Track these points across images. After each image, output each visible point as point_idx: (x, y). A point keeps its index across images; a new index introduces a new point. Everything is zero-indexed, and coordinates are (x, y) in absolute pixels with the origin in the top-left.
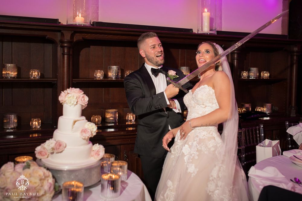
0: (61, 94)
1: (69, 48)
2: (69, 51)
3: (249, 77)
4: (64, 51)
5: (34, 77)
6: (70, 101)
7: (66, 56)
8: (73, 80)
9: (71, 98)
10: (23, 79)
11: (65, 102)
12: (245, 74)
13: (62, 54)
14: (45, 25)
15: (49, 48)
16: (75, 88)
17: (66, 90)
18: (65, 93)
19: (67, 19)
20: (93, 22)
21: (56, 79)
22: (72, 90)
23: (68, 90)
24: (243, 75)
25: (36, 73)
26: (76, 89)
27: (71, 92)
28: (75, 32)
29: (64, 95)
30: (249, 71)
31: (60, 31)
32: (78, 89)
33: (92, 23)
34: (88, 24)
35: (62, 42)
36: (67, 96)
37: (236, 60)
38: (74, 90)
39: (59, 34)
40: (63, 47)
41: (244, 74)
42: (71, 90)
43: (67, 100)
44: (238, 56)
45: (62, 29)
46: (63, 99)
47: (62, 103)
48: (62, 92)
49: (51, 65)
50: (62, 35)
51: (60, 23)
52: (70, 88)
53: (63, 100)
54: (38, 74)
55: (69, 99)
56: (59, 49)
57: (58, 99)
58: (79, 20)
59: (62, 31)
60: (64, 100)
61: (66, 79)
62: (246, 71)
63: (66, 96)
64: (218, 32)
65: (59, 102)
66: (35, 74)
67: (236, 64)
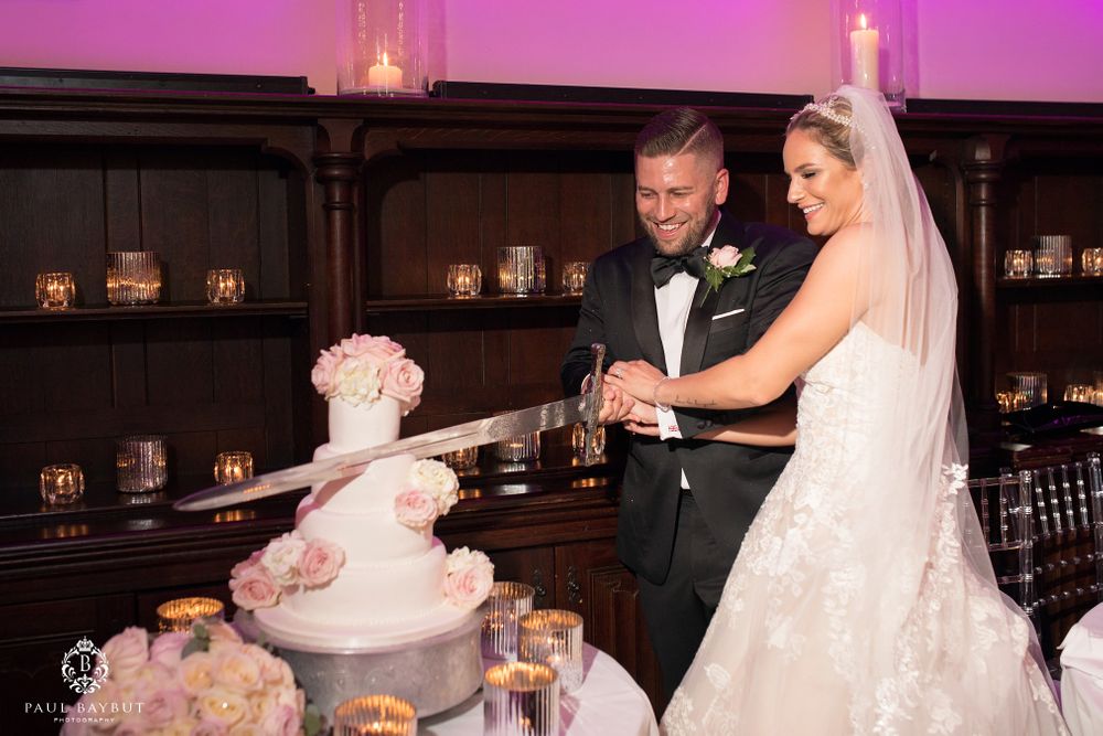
0: (319, 360)
1: (348, 184)
2: (347, 198)
3: (1034, 271)
4: (329, 197)
5: (221, 299)
6: (353, 386)
7: (338, 215)
8: (367, 303)
9: (357, 375)
10: (182, 308)
11: (335, 389)
12: (1019, 262)
13: (324, 206)
15: (274, 187)
16: (373, 334)
17: (339, 344)
18: (333, 355)
19: (338, 75)
20: (435, 85)
21: (304, 304)
22: (362, 345)
23: (347, 345)
24: (1011, 264)
25: (231, 283)
26: (376, 338)
27: (356, 349)
28: (371, 123)
29: (330, 362)
30: (1034, 248)
31: (311, 121)
32: (384, 338)
33: (431, 89)
34: (417, 90)
35: (321, 162)
36: (342, 366)
37: (983, 210)
38: (367, 341)
39: (308, 133)
40: (325, 181)
41: (1015, 262)
42: (358, 343)
43: (340, 383)
44: (993, 192)
45: (319, 115)
46: (327, 380)
47: (324, 396)
48: (322, 351)
49: (287, 250)
50: (322, 135)
51: (313, 91)
52: (354, 335)
53: (326, 384)
54: (238, 287)
55: (349, 378)
56: (314, 192)
57: (310, 378)
58: (385, 75)
59: (321, 122)
60: (331, 384)
61: (340, 302)
62: (1024, 249)
63: (336, 366)
64: (910, 102)
65: (312, 387)
66: (227, 285)
67: (987, 224)
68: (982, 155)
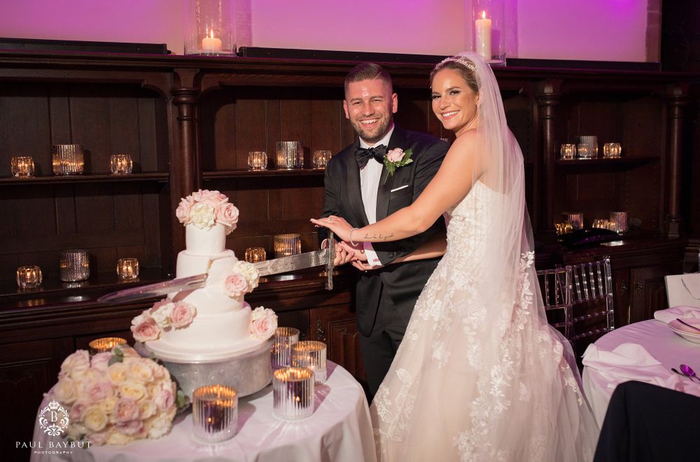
0: (180, 204)
1: (191, 106)
2: (191, 113)
3: (577, 155)
4: (181, 113)
5: (119, 171)
6: (200, 218)
7: (185, 123)
8: (204, 173)
9: (202, 211)
10: (97, 176)
11: (190, 220)
12: (569, 150)
13: (178, 118)
14: (138, 57)
15: (148, 107)
16: (210, 189)
17: (191, 195)
18: (188, 201)
19: (185, 43)
20: (240, 49)
21: (168, 174)
22: (204, 195)
23: (196, 196)
24: (564, 152)
25: (124, 162)
26: (212, 192)
27: (201, 198)
28: (204, 71)
29: (187, 205)
30: (577, 143)
31: (170, 70)
32: (217, 192)
33: (238, 51)
34: (229, 52)
35: (176, 93)
36: (194, 207)
37: (548, 121)
38: (207, 194)
39: (169, 76)
40: (178, 104)
41: (566, 150)
42: (202, 194)
43: (193, 217)
44: (553, 112)
45: (175, 66)
46: (185, 214)
47: (183, 224)
48: (182, 199)
49: (155, 144)
50: (176, 78)
51: (170, 52)
52: (200, 190)
53: (185, 217)
54: (129, 164)
55: (198, 214)
56: (170, 108)
57: (175, 214)
58: (212, 44)
59: (175, 70)
60: (188, 217)
61: (187, 173)
62: (572, 144)
63: (191, 207)
64: (508, 60)
65: (177, 220)
66: (122, 164)
67: (550, 129)
68: (548, 90)
